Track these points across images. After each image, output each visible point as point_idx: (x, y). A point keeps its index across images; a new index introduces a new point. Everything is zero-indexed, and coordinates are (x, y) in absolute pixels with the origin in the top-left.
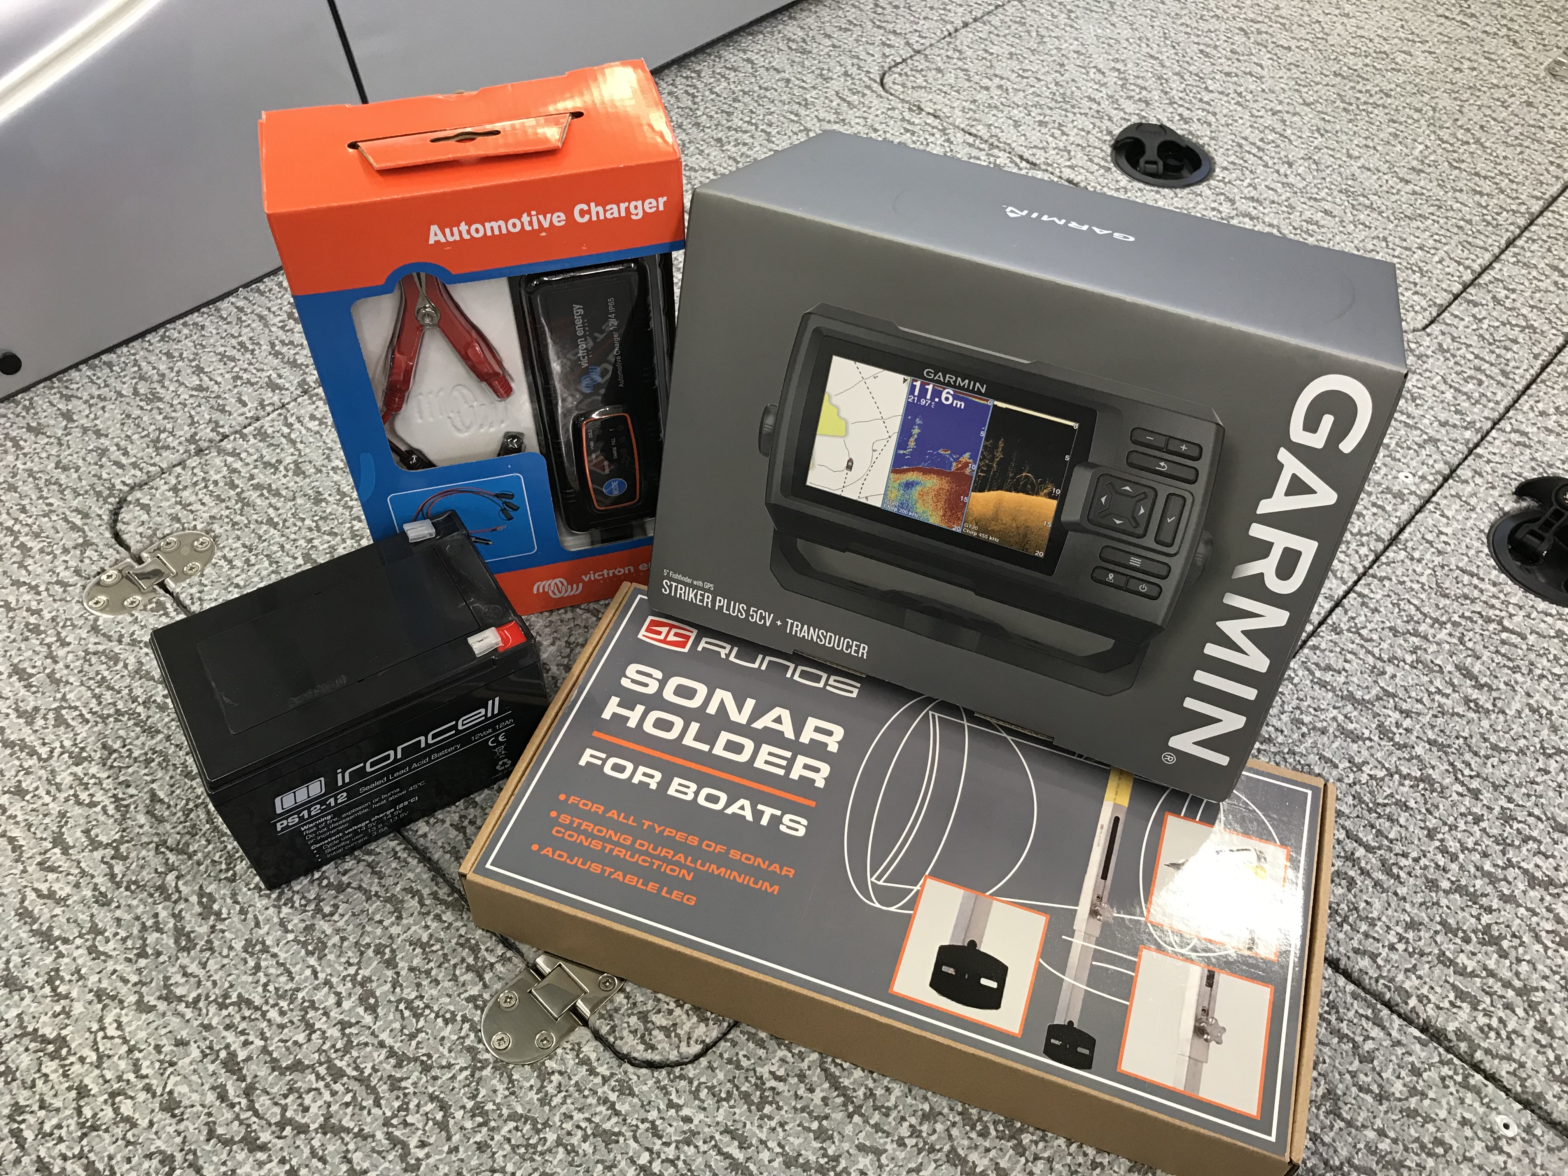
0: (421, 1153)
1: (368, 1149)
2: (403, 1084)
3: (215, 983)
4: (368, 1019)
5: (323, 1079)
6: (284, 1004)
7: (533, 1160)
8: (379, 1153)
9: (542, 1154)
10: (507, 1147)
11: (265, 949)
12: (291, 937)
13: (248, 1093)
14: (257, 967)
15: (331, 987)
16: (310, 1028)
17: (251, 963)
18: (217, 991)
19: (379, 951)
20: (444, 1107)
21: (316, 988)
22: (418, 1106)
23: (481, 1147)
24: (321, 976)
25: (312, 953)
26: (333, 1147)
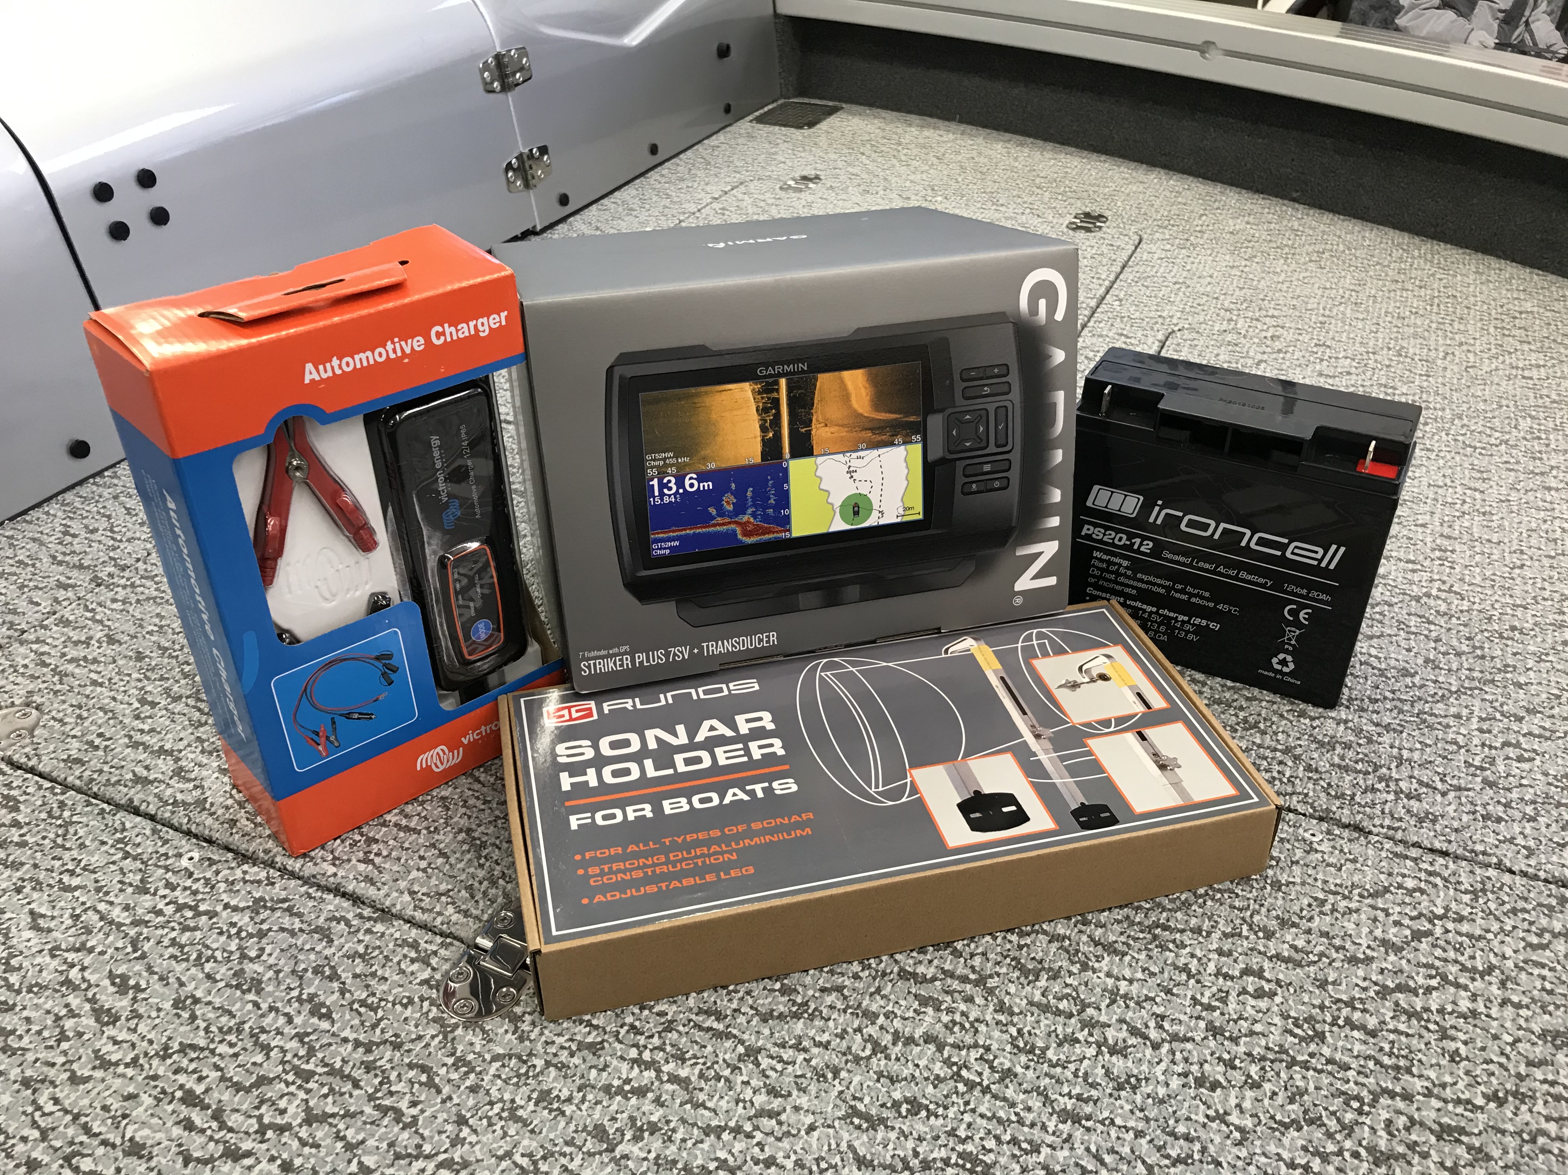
0: (414, 1111)
1: (360, 1123)
2: (378, 1064)
3: (151, 1042)
4: (325, 1025)
5: (293, 1083)
6: (232, 1038)
7: (526, 1084)
8: (372, 1123)
9: (534, 1077)
10: (499, 1082)
11: (196, 1001)
12: (221, 984)
13: (217, 1116)
14: (193, 1017)
15: (277, 1010)
16: (266, 1049)
17: (185, 1015)
18: (155, 1046)
19: (317, 971)
20: (424, 1069)
21: (263, 1016)
22: (399, 1075)
23: (473, 1089)
24: (264, 1006)
25: (249, 990)
26: (321, 1133)
